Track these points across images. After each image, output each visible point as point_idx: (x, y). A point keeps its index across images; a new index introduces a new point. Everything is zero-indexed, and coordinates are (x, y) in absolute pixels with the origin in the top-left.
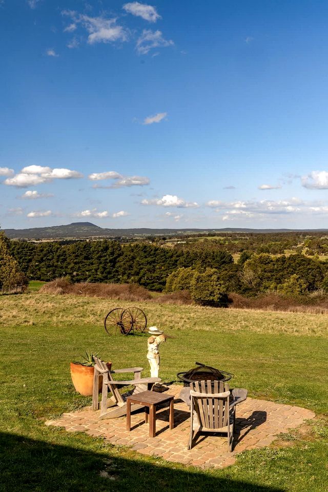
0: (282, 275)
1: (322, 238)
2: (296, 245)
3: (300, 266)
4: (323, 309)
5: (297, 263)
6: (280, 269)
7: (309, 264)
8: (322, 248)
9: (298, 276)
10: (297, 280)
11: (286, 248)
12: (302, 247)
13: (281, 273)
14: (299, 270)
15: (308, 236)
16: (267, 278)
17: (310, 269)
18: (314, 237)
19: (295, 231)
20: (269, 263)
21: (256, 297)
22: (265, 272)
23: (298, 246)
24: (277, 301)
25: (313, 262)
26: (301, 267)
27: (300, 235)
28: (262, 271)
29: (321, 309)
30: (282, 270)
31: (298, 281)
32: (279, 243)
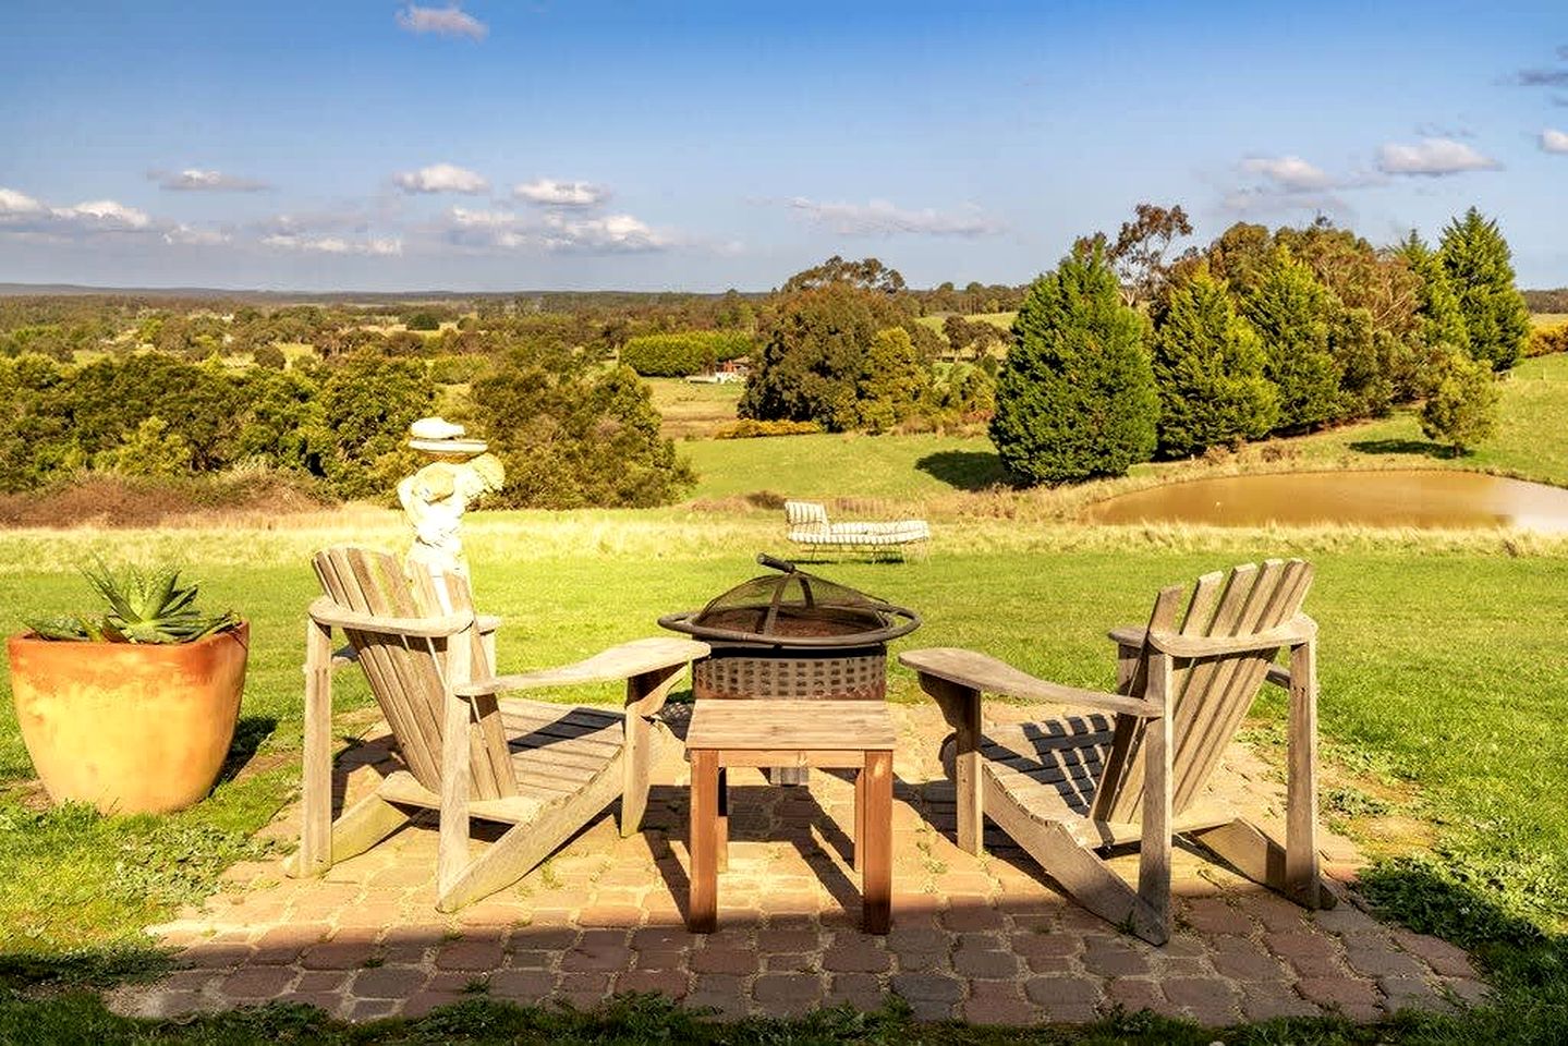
0: (107, 423)
1: (191, 317)
2: (112, 335)
3: (164, 392)
4: (271, 519)
5: (156, 383)
6: (97, 404)
7: (193, 385)
8: (198, 344)
9: (163, 424)
10: (163, 435)
11: (79, 344)
12: (133, 344)
13: (100, 416)
14: (164, 403)
15: (144, 311)
16: (46, 434)
17: (195, 401)
18: (167, 311)
19: (102, 294)
20: (50, 384)
21: (40, 491)
22: (41, 413)
23: (119, 339)
24: (117, 502)
25: (206, 378)
26: (168, 396)
27: (121, 305)
28: (29, 412)
29: (266, 518)
30: (104, 406)
31: (163, 439)
32: (55, 328)
